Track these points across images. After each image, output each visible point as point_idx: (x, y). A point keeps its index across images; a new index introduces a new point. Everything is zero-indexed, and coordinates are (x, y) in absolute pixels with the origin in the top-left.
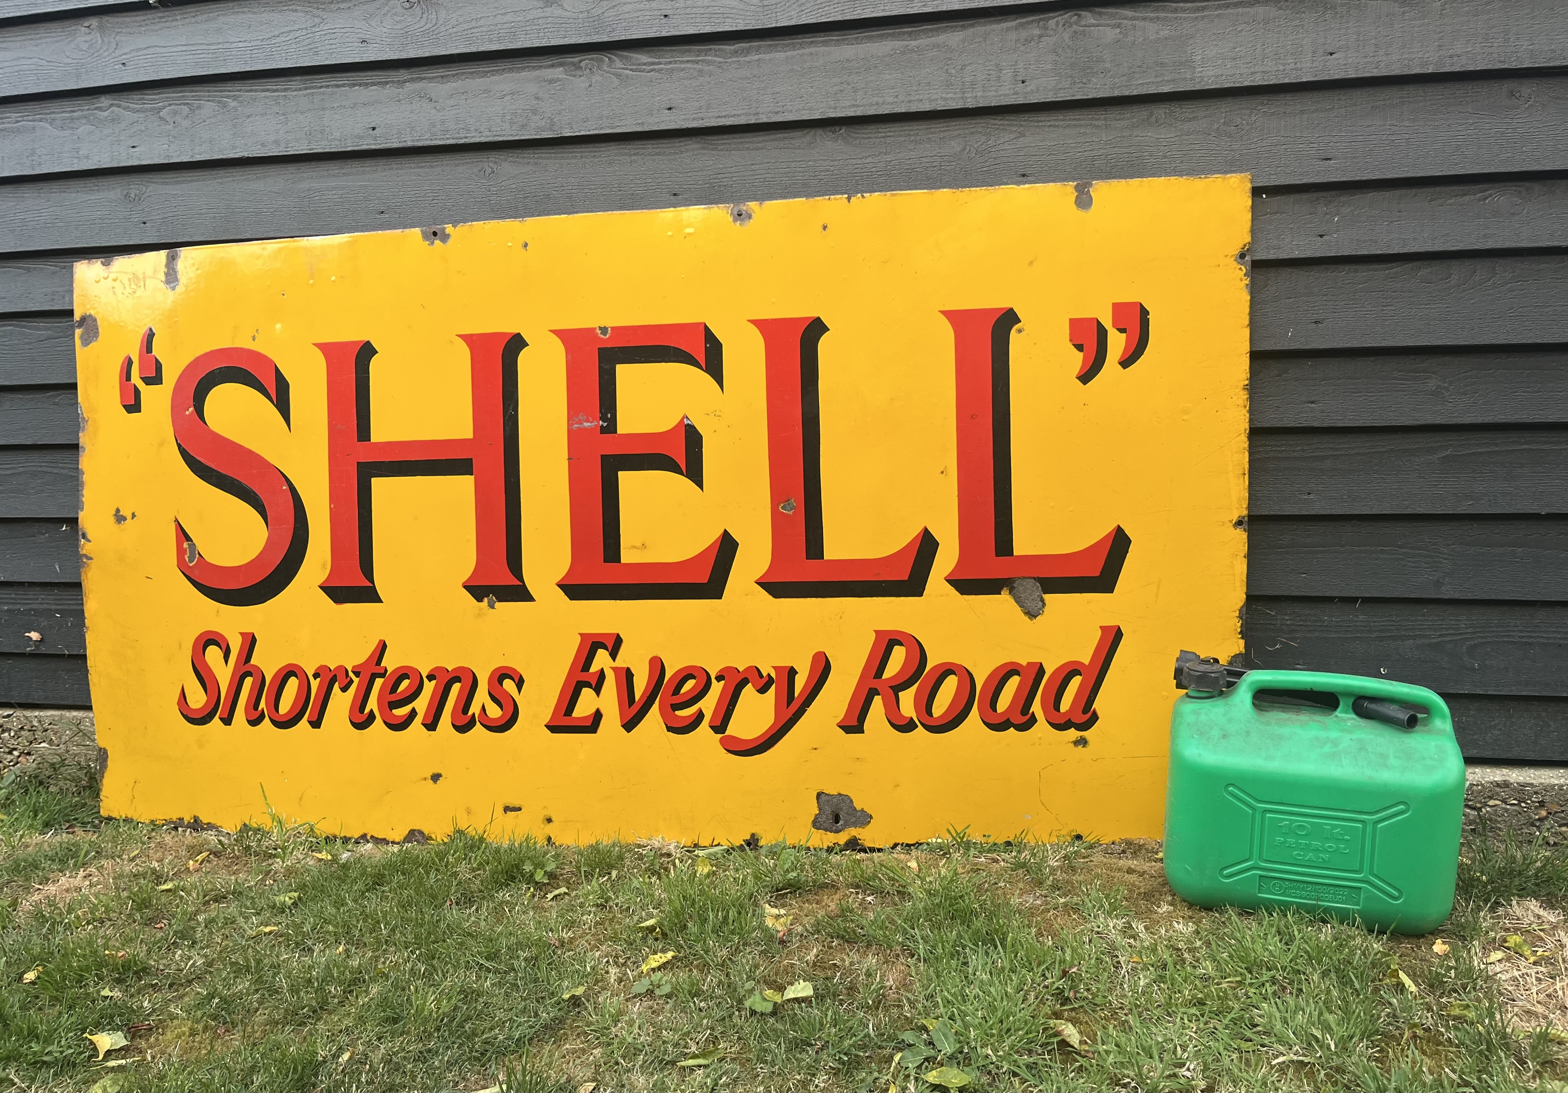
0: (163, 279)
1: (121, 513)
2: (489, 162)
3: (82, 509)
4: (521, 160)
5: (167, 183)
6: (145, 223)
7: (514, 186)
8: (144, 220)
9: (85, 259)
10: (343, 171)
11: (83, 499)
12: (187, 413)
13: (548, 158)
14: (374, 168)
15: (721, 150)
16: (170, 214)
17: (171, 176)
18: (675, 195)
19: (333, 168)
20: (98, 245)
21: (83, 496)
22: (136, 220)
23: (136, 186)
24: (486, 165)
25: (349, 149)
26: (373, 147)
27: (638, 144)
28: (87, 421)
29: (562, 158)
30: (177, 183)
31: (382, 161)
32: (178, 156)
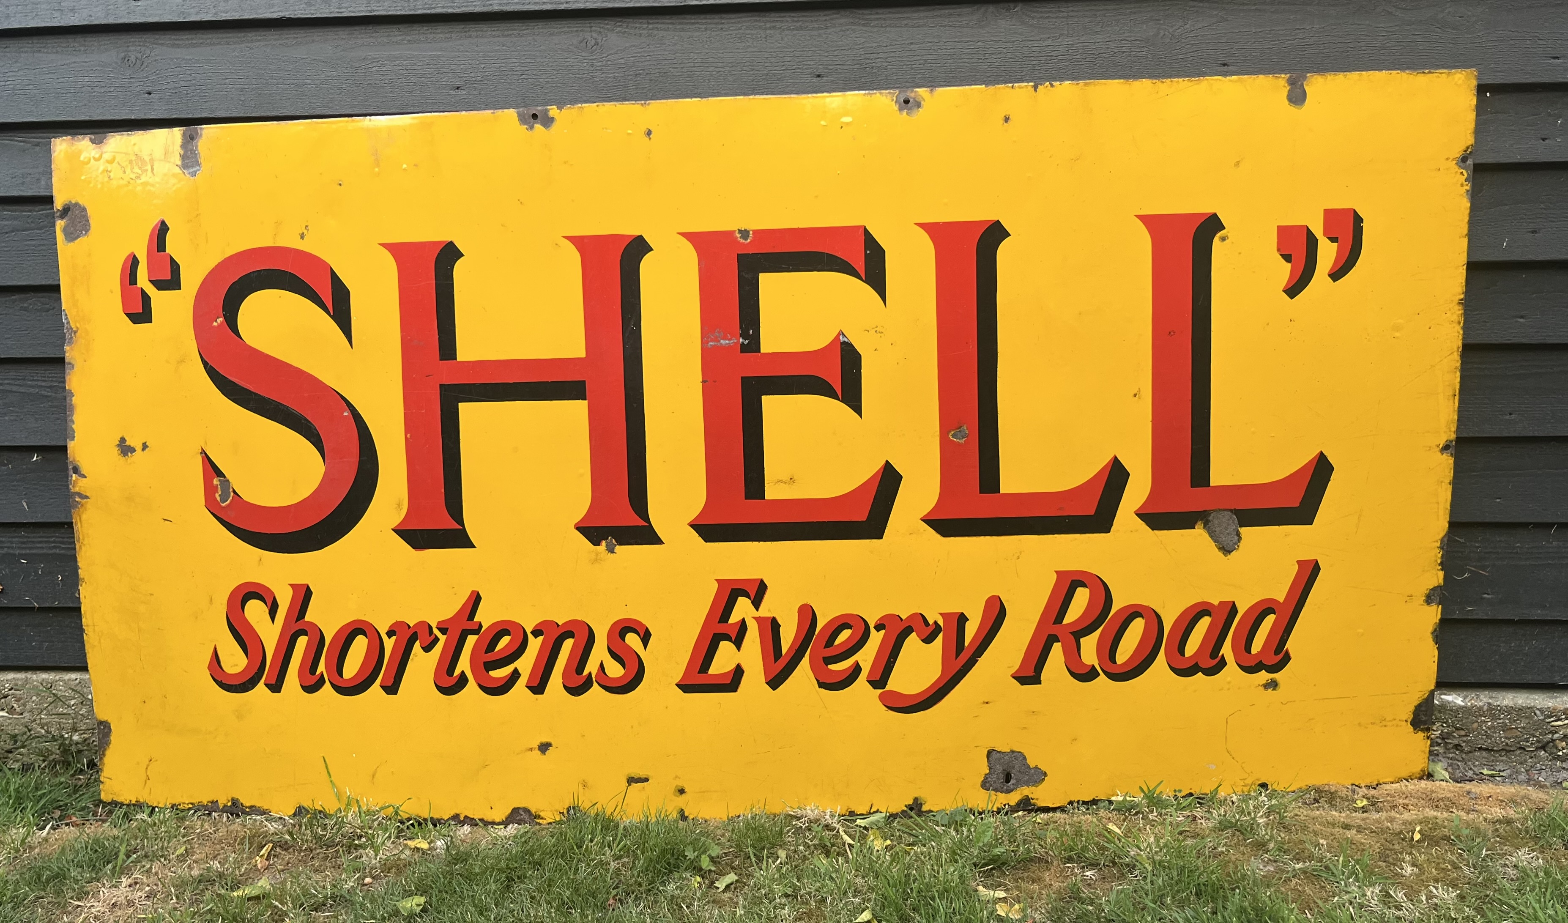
0: (179, 163)
1: (127, 443)
2: (591, 32)
3: (73, 438)
4: (632, 31)
5: (178, 46)
6: (150, 93)
7: (622, 61)
8: (150, 89)
9: (66, 134)
10: (409, 38)
11: (74, 426)
12: (215, 324)
13: (665, 30)
14: (448, 35)
15: (875, 26)
16: (183, 83)
17: (184, 38)
18: (819, 76)
19: (396, 34)
20: (87, 118)
21: (73, 422)
22: (138, 89)
23: (136, 46)
24: (587, 35)
25: (420, 12)
26: (450, 11)
27: (774, 16)
28: (75, 332)
29: (683, 30)
30: (193, 46)
31: (458, 27)
32: (197, 13)
